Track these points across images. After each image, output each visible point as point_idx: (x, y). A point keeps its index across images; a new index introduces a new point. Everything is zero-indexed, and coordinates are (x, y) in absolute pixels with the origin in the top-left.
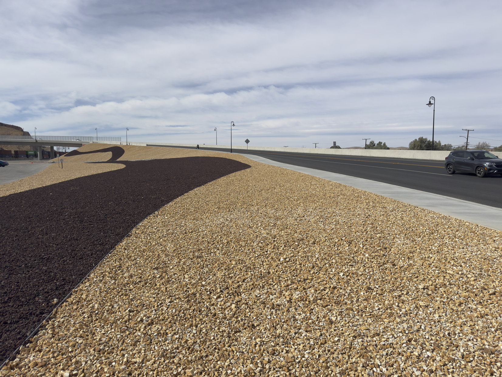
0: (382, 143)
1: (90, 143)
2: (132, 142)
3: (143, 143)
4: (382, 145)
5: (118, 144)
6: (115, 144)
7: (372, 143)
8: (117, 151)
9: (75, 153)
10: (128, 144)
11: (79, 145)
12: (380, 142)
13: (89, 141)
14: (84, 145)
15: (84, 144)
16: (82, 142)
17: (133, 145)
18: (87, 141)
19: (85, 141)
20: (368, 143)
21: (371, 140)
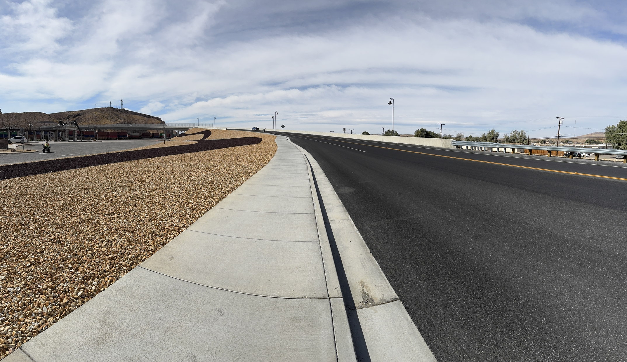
2: (217, 127)
3: (224, 128)
6: (208, 128)
8: (207, 133)
9: (184, 135)
10: (215, 129)
11: (187, 129)
16: (188, 127)
18: (191, 127)
19: (190, 127)
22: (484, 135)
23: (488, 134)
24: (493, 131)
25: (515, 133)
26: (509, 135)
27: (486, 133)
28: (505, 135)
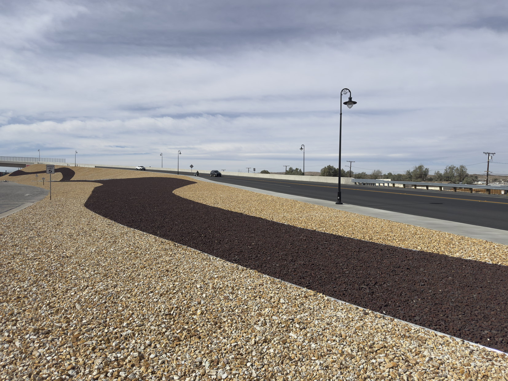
0: (298, 169)
1: (35, 164)
3: (91, 165)
4: (299, 171)
5: (65, 165)
7: (291, 169)
8: (67, 172)
9: (19, 173)
11: (23, 166)
12: (296, 169)
13: (34, 162)
14: (27, 166)
15: (28, 164)
16: (26, 163)
17: (81, 166)
18: (31, 162)
19: (29, 162)
20: (288, 169)
21: (289, 167)
22: (408, 172)
23: (414, 170)
24: (420, 167)
25: (452, 168)
26: (442, 172)
27: (412, 170)
28: (436, 172)
